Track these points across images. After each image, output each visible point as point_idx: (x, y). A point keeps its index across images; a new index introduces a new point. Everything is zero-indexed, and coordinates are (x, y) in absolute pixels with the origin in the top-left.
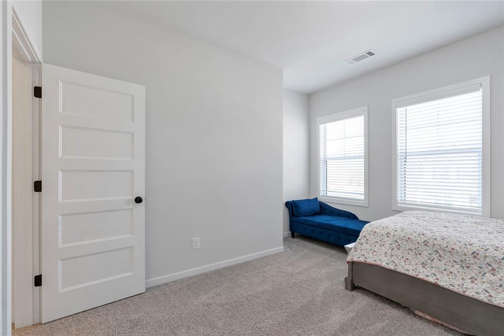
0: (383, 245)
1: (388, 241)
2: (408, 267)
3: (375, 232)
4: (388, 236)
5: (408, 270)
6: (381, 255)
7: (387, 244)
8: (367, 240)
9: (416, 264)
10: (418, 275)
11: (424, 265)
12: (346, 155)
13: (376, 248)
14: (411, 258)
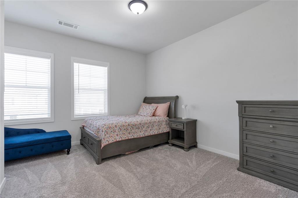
0: (115, 132)
1: (117, 129)
2: (125, 136)
3: (110, 127)
4: (116, 127)
5: (125, 138)
6: (115, 136)
7: (117, 131)
8: (107, 132)
9: (127, 134)
10: (128, 138)
11: (129, 133)
12: (27, 85)
13: (111, 135)
14: (125, 133)
